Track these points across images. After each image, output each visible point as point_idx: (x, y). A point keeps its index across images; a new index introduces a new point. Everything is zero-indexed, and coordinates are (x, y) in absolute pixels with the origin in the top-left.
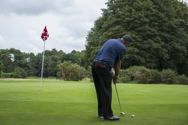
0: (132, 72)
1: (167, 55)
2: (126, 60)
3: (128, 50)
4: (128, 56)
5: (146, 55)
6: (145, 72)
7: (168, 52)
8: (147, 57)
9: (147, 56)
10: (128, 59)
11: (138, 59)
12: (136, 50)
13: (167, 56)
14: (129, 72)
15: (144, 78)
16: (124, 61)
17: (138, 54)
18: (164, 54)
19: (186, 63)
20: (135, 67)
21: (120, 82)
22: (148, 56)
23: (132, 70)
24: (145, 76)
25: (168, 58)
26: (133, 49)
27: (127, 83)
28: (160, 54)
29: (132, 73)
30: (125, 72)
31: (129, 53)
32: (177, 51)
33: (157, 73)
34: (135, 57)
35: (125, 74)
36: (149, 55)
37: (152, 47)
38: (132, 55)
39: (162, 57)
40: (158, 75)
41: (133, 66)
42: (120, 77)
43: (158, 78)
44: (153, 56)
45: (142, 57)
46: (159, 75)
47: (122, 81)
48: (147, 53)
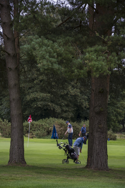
0: (48, 125)
1: (87, 103)
2: (38, 108)
3: (40, 96)
4: (40, 104)
5: (63, 102)
6: (63, 125)
7: (88, 99)
8: (64, 106)
9: (64, 104)
10: (40, 107)
11: (53, 107)
14: (45, 125)
15: (62, 132)
16: (34, 110)
17: (52, 101)
18: (83, 102)
19: (109, 111)
20: (51, 119)
21: (35, 137)
22: (64, 103)
23: (48, 123)
24: (64, 130)
25: (88, 106)
26: (47, 95)
27: (43, 138)
28: (79, 101)
29: (48, 127)
30: (40, 125)
31: (41, 100)
33: (76, 127)
34: (49, 105)
35: (40, 127)
36: (66, 103)
37: (69, 93)
38: (46, 103)
39: (80, 105)
40: (77, 129)
41: (49, 118)
42: (35, 130)
43: (77, 132)
44: (71, 105)
45: (57, 104)
46: (78, 129)
47: (37, 135)
48: (63, 101)
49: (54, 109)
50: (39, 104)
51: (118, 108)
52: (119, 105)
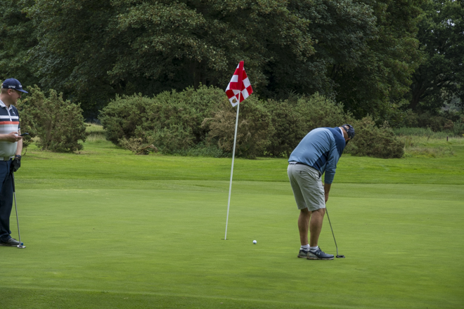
0: (194, 110)
1: (309, 40)
2: (155, 56)
3: (161, 17)
4: (162, 43)
5: (232, 37)
6: (247, 112)
7: (312, 27)
8: (236, 49)
9: (236, 44)
10: (161, 53)
11: (202, 53)
12: (195, 19)
13: (306, 43)
14: (185, 109)
15: (245, 134)
16: (142, 60)
17: (199, 33)
18: (297, 36)
19: (369, 66)
20: (203, 89)
21: (153, 150)
22: (238, 41)
23: (195, 103)
24: (251, 128)
25: (312, 50)
26: (182, 13)
27: (181, 154)
28: (283, 33)
29: (195, 116)
30: (170, 110)
31: (165, 31)
32: (343, 22)
33: (286, 116)
34: (189, 46)
35: (167, 118)
36: (243, 38)
37: (254, 7)
38: (180, 40)
39: (287, 46)
40: (291, 122)
41: (196, 87)
42: (151, 128)
43: (290, 133)
44: (258, 45)
45: (215, 43)
46: (294, 122)
47: (161, 144)
48: (234, 32)
49: (205, 60)
50: (159, 42)
51: (395, 55)
52: (399, 47)
